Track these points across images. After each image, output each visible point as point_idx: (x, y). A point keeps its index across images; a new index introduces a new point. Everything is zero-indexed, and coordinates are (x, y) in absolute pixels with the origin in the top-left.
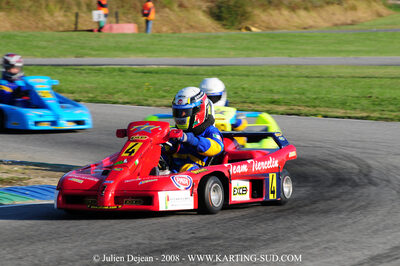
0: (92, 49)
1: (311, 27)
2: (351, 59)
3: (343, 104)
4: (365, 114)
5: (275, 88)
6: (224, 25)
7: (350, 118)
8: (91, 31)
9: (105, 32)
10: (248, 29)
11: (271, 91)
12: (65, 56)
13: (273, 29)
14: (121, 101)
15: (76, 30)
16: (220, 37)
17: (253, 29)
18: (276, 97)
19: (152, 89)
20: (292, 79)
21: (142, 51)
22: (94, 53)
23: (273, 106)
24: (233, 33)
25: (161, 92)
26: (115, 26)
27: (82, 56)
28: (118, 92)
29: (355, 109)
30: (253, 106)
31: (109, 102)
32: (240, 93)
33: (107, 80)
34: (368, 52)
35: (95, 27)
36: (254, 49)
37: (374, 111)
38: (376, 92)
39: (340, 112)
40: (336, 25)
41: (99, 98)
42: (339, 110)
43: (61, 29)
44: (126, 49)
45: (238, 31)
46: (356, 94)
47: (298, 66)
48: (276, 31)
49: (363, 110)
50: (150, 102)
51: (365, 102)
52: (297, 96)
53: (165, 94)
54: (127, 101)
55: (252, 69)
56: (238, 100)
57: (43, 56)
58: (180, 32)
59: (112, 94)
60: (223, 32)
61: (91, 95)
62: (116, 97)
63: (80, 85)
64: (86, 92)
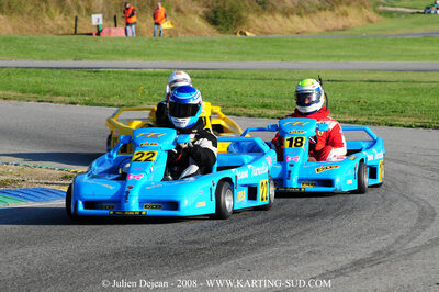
0: (91, 52)
1: (303, 32)
2: (342, 64)
3: (333, 109)
4: (353, 119)
5: (267, 92)
6: (219, 30)
8: (91, 34)
9: (103, 35)
10: (243, 33)
11: (263, 95)
12: (64, 59)
13: (266, 33)
14: (115, 104)
15: (75, 33)
16: (214, 41)
17: (248, 34)
18: (267, 101)
19: (147, 93)
20: (284, 82)
21: (139, 54)
22: (91, 56)
23: (265, 110)
24: (228, 37)
25: (156, 97)
26: (113, 30)
27: (81, 59)
28: (113, 95)
29: (344, 113)
30: (245, 110)
31: (104, 105)
32: (233, 96)
33: (103, 83)
34: (358, 58)
35: (95, 31)
36: (248, 54)
37: (362, 115)
38: (364, 97)
40: (328, 30)
41: (95, 101)
43: (61, 32)
44: (124, 53)
45: (233, 36)
46: (346, 99)
47: (289, 70)
48: (270, 36)
49: (352, 114)
51: (353, 107)
52: (288, 100)
53: (159, 97)
54: (122, 104)
55: (245, 72)
56: (230, 103)
57: (42, 58)
58: (177, 36)
59: (108, 97)
60: (218, 37)
61: (87, 98)
63: (77, 88)
64: (83, 95)
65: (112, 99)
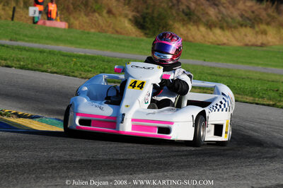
3: (253, 93)
7: (257, 104)
14: (49, 70)
19: (79, 64)
25: (86, 68)
28: (47, 63)
29: (263, 98)
31: (38, 70)
39: (250, 99)
41: (30, 66)
42: (248, 97)
49: (270, 99)
50: (76, 74)
51: (272, 94)
53: (90, 69)
54: (55, 70)
59: (43, 65)
61: (22, 63)
62: (45, 67)
64: (18, 61)
65: (45, 66)
